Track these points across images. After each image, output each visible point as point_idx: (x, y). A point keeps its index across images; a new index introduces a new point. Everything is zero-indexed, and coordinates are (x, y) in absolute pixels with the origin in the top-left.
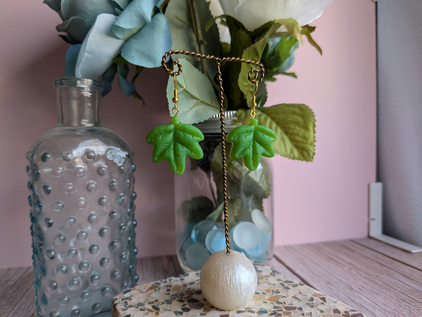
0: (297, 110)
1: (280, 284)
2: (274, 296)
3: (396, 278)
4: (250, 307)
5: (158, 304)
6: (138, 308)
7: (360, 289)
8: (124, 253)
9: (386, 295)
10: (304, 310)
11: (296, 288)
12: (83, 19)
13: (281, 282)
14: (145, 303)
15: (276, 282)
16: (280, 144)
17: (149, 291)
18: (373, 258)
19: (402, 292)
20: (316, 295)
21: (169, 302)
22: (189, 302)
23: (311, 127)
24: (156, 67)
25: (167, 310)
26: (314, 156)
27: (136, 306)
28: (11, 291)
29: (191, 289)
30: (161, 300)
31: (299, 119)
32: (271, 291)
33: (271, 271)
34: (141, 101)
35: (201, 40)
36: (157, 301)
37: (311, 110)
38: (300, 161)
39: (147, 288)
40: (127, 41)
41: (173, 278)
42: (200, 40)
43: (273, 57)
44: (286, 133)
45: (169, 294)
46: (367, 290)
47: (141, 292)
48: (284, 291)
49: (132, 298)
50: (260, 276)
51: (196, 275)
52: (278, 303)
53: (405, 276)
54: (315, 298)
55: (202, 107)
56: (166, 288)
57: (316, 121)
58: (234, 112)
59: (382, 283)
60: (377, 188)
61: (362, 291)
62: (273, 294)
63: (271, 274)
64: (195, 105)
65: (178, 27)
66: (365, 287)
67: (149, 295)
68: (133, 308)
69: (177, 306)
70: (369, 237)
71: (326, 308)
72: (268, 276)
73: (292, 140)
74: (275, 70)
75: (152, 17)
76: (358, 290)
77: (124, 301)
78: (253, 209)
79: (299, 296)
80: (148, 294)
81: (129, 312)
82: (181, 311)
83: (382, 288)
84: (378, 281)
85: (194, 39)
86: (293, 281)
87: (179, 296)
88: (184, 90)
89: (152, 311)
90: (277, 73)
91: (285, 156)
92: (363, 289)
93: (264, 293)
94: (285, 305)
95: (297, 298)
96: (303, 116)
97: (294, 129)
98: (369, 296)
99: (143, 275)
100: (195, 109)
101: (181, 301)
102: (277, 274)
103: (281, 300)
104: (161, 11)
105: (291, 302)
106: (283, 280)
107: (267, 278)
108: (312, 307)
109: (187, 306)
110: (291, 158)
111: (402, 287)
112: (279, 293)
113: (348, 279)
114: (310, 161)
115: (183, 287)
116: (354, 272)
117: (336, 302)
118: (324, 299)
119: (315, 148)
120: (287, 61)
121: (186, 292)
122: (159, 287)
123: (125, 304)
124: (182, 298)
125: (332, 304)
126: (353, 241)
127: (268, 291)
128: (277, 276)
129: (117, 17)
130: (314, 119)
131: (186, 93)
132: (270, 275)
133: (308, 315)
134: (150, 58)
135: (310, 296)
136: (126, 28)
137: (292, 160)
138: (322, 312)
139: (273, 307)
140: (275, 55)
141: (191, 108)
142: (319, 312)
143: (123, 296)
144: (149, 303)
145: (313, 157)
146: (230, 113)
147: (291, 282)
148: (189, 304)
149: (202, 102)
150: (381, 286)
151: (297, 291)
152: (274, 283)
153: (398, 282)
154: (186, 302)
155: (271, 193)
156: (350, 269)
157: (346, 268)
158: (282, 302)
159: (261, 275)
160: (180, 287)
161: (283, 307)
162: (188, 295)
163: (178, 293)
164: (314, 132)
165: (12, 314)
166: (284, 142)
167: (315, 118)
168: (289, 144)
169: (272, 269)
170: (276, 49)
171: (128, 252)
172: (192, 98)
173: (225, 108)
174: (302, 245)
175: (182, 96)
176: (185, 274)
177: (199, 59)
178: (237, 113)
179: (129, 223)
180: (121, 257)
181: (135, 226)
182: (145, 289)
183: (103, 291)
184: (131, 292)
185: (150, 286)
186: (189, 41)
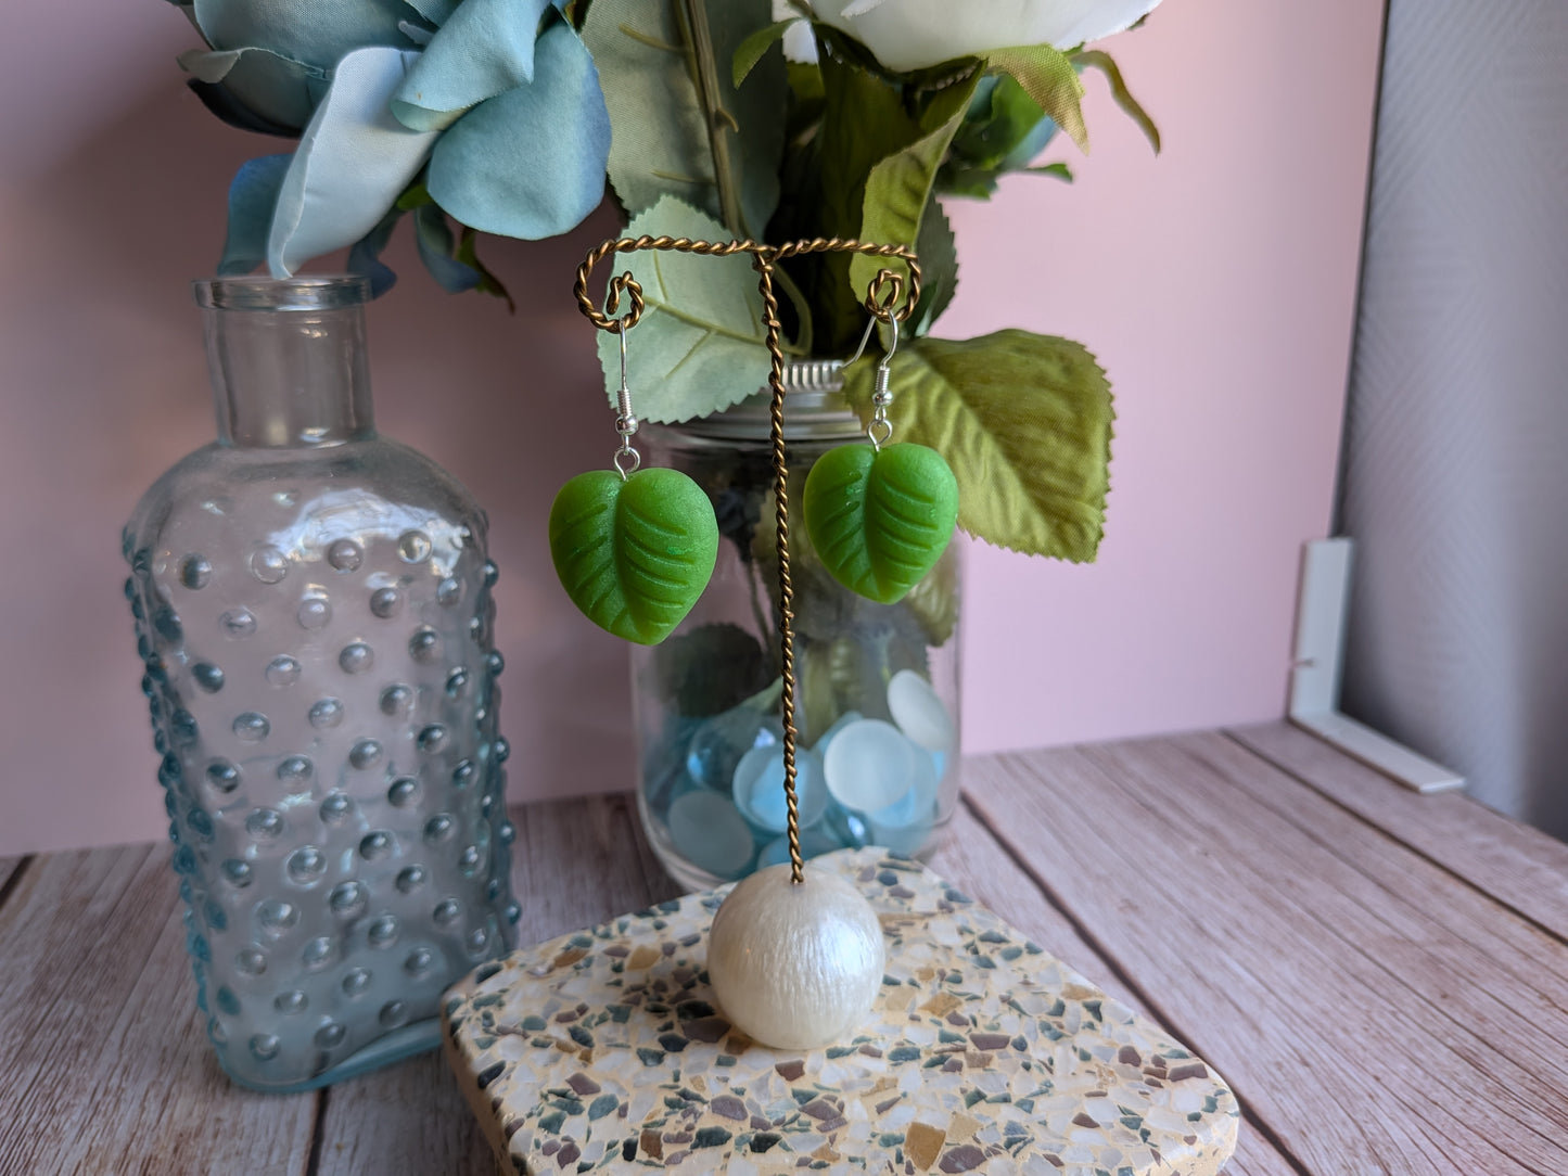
0: (1053, 371)
1: (967, 947)
2: (943, 994)
3: (1349, 891)
4: (868, 1036)
5: (587, 1024)
6: (525, 1037)
7: (1227, 932)
8: (472, 849)
9: (1306, 955)
10: (1031, 1050)
11: (1015, 964)
12: (282, 56)
13: (968, 939)
14: (547, 1018)
15: (957, 942)
16: (988, 498)
17: (559, 973)
18: (1290, 810)
19: (1357, 944)
20: (1074, 992)
21: (620, 1015)
22: (682, 1014)
23: (1097, 440)
24: (557, 233)
25: (617, 1046)
26: (1099, 544)
27: (520, 1029)
29: (689, 966)
30: (596, 1009)
31: (1060, 408)
32: (936, 976)
33: (941, 895)
34: (503, 301)
35: (717, 111)
36: (582, 1010)
37: (1104, 372)
38: (1053, 559)
39: (550, 961)
40: (446, 133)
41: (630, 919)
42: (713, 110)
43: (983, 125)
44: (1012, 456)
45: (618, 983)
46: (1249, 936)
47: (532, 974)
48: (977, 977)
49: (505, 998)
50: (906, 912)
51: (702, 908)
52: (957, 1020)
53: (1380, 885)
54: (1069, 1004)
55: (719, 351)
56: (609, 958)
57: (1115, 418)
58: (835, 365)
59: (1300, 910)
60: (1332, 558)
61: (1233, 938)
62: (940, 986)
63: (942, 906)
64: (698, 348)
65: (630, 63)
66: (1245, 924)
67: (559, 987)
68: (510, 1039)
69: (644, 1030)
70: (1290, 722)
71: (1099, 1042)
72: (931, 915)
73: (1029, 483)
74: (991, 164)
76: (1218, 934)
77: (483, 1009)
78: (894, 671)
79: (1021, 998)
80: (555, 984)
81: (501, 1051)
82: (659, 1048)
83: (1299, 931)
84: (1290, 903)
85: (693, 98)
86: (1007, 938)
87: (651, 992)
88: (661, 309)
89: (571, 1051)
90: (1000, 169)
91: (1001, 542)
92: (1237, 933)
93: (913, 983)
94: (975, 1032)
95: (1013, 1005)
96: (1072, 397)
97: (1037, 443)
98: (1254, 959)
99: (531, 871)
100: (695, 362)
101: (657, 1011)
102: (961, 908)
103: (965, 1011)
104: (568, 18)
105: (995, 1018)
106: (974, 929)
107: (926, 921)
108: (1057, 1037)
109: (678, 1032)
110: (1021, 550)
111: (1362, 927)
112: (957, 980)
114: (1087, 561)
115: (662, 956)
116: (1218, 866)
117: (1131, 1022)
118: (1095, 1010)
119: (1106, 513)
121: (673, 978)
122: (590, 954)
123: (487, 1022)
124: (660, 999)
125: (1119, 1029)
126: (1229, 735)
127: (927, 974)
128: (963, 916)
129: (410, 54)
130: (1111, 410)
131: (667, 316)
132: (936, 909)
133: (1041, 1070)
134: (535, 203)
135: (1054, 994)
136: (437, 108)
137: (1026, 556)
138: (1085, 1057)
139: (937, 1036)
140: (993, 115)
141: (684, 360)
142: (1075, 1058)
143: (477, 991)
144: (562, 1019)
145: (1096, 547)
146: (820, 369)
147: (1001, 940)
148: (684, 1022)
149: (720, 333)
150: (1295, 924)
151: (1016, 974)
152: (948, 942)
153: (1355, 908)
154: (673, 1017)
155: (954, 627)
156: (1206, 854)
157: (1193, 848)
158: (966, 1016)
159: (909, 909)
160: (654, 956)
161: (967, 1037)
162: (680, 988)
163: (648, 981)
164: (1108, 457)
166: (1001, 492)
167: (1114, 404)
168: (1018, 498)
169: (944, 886)
170: (997, 93)
171: (485, 843)
172: (685, 326)
173: (802, 346)
174: (1056, 753)
175: (651, 328)
176: (668, 904)
177: (710, 172)
178: (845, 374)
179: (484, 753)
180: (463, 863)
181: (502, 758)
182: (543, 963)
183: (411, 965)
184: (502, 974)
185: (558, 952)
186: (674, 110)
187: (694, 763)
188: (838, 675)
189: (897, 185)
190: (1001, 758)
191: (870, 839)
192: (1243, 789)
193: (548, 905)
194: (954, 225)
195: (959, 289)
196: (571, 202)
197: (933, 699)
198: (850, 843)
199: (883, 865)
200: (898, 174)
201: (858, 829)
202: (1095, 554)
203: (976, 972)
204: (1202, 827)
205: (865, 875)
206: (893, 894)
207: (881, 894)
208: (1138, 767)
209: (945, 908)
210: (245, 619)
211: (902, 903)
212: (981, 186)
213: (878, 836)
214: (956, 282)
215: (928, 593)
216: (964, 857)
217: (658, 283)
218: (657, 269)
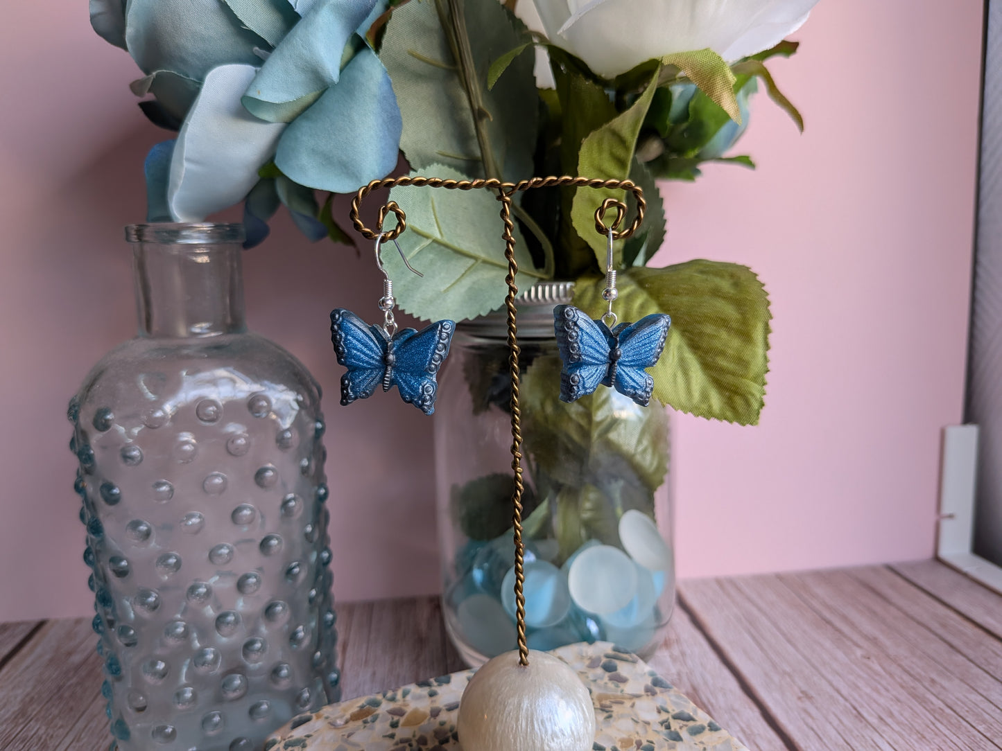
0: (725, 285)
1: (662, 723)
3: (981, 691)
7: (881, 719)
8: (301, 628)
9: (945, 742)
11: (698, 738)
12: (182, 75)
13: (664, 716)
15: (654, 718)
16: (675, 376)
17: (351, 725)
18: (935, 626)
19: (988, 735)
23: (758, 334)
26: (761, 411)
28: (74, 680)
29: (447, 727)
31: (730, 311)
32: (635, 745)
33: (649, 681)
34: (350, 248)
35: (479, 107)
37: (763, 285)
38: (726, 423)
39: (348, 716)
40: (289, 124)
41: (413, 689)
42: (477, 107)
43: (684, 126)
44: (695, 347)
45: (392, 736)
46: (898, 723)
47: (333, 725)
48: (667, 748)
49: (308, 741)
50: (619, 693)
55: (486, 275)
56: (390, 716)
57: (771, 318)
58: (568, 285)
59: (942, 706)
60: (964, 439)
61: (887, 724)
63: (647, 690)
64: (469, 272)
65: (418, 77)
66: (896, 714)
67: (349, 736)
70: (937, 560)
72: (638, 696)
73: (707, 366)
74: (691, 154)
75: (341, 71)
76: (874, 721)
77: (290, 749)
78: (625, 510)
80: (347, 734)
83: (939, 721)
84: (933, 699)
85: (466, 103)
86: (695, 717)
87: (414, 744)
88: (435, 241)
90: (700, 158)
91: (685, 409)
92: (889, 720)
96: (739, 303)
97: (712, 337)
98: (901, 741)
100: (467, 282)
102: (661, 692)
104: (370, 44)
106: (670, 710)
107: (633, 701)
110: (700, 415)
111: (992, 721)
113: (856, 687)
114: (751, 424)
115: (429, 717)
116: (877, 667)
119: (765, 388)
120: (724, 131)
121: (433, 734)
122: (377, 712)
126: (890, 568)
128: (663, 698)
129: (259, 69)
130: (768, 311)
131: (442, 248)
132: (642, 692)
134: (347, 168)
136: (277, 102)
137: (705, 419)
140: (690, 120)
141: (458, 280)
143: (289, 735)
145: (758, 414)
146: (558, 287)
147: (690, 719)
149: (485, 262)
150: (937, 716)
151: (696, 747)
152: (648, 718)
153: (985, 705)
155: (666, 477)
156: (869, 658)
157: (859, 653)
159: (622, 691)
160: (424, 716)
162: (437, 743)
163: (414, 736)
164: (767, 346)
165: (68, 740)
166: (686, 373)
167: (770, 308)
168: (698, 376)
169: (652, 674)
170: (692, 104)
171: (313, 624)
172: (459, 256)
173: (547, 273)
174: (762, 580)
175: (431, 256)
176: (443, 678)
177: (478, 153)
178: (574, 290)
179: (313, 557)
180: (293, 637)
181: (326, 563)
182: (341, 717)
183: (253, 711)
184: (311, 723)
185: (355, 709)
186: (452, 109)
187: (478, 575)
188: (586, 515)
189: (606, 155)
190: (719, 582)
191: (603, 637)
192: (899, 609)
193: (374, 674)
194: (663, 194)
195: (667, 237)
196: (372, 168)
197: (655, 532)
198: (588, 639)
199: (607, 656)
200: (606, 146)
201: (593, 627)
202: (758, 418)
203: (666, 744)
204: (866, 637)
205: (593, 663)
206: (611, 679)
207: (602, 678)
208: (821, 591)
209: (650, 692)
210: (135, 453)
211: (617, 686)
212: (688, 171)
213: (610, 635)
214: (665, 232)
215: (644, 451)
216: (683, 654)
217: (436, 225)
218: (435, 215)
